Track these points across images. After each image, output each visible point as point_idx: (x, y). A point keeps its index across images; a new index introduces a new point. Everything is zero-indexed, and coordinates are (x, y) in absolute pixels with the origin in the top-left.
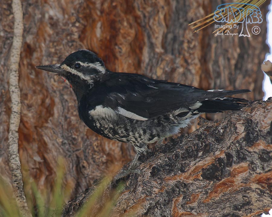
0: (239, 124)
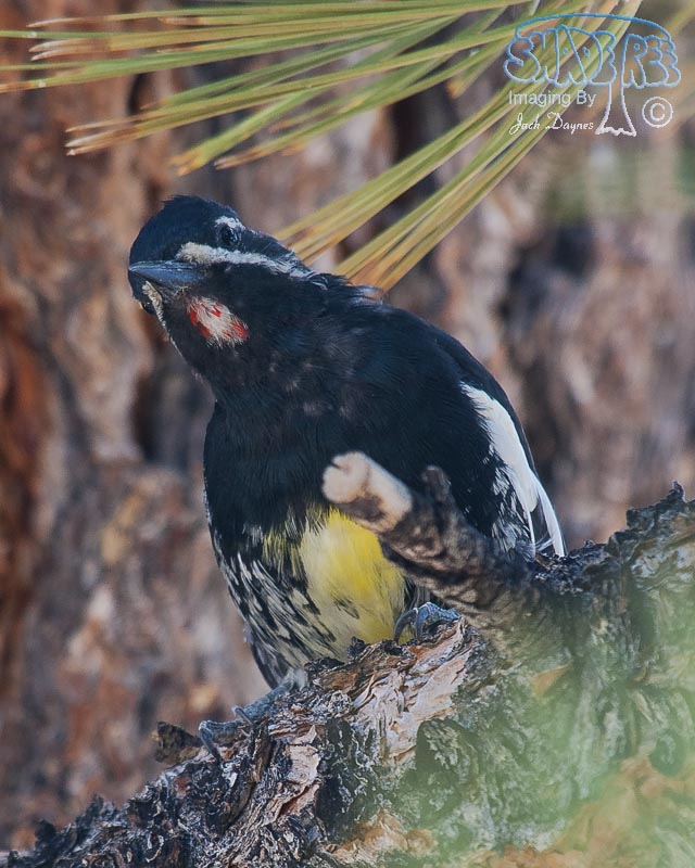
0: (303, 744)
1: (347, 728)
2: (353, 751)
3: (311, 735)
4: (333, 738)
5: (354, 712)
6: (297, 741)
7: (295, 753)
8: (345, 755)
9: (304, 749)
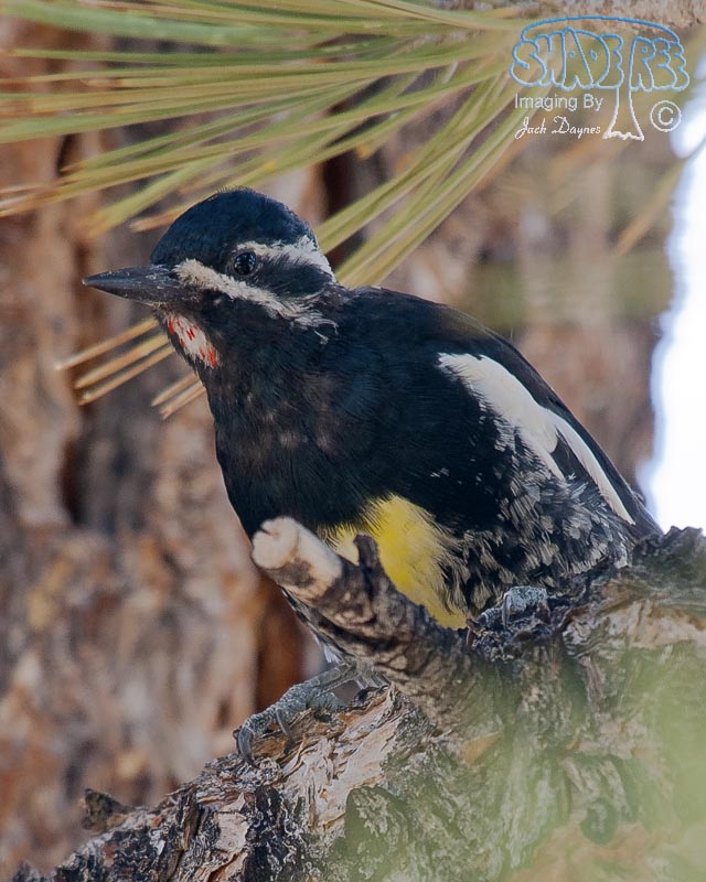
0: (231, 812)
1: (275, 796)
2: (282, 820)
3: (240, 803)
4: (262, 806)
5: (283, 779)
6: (226, 809)
7: (223, 820)
8: (274, 823)
9: (233, 816)
